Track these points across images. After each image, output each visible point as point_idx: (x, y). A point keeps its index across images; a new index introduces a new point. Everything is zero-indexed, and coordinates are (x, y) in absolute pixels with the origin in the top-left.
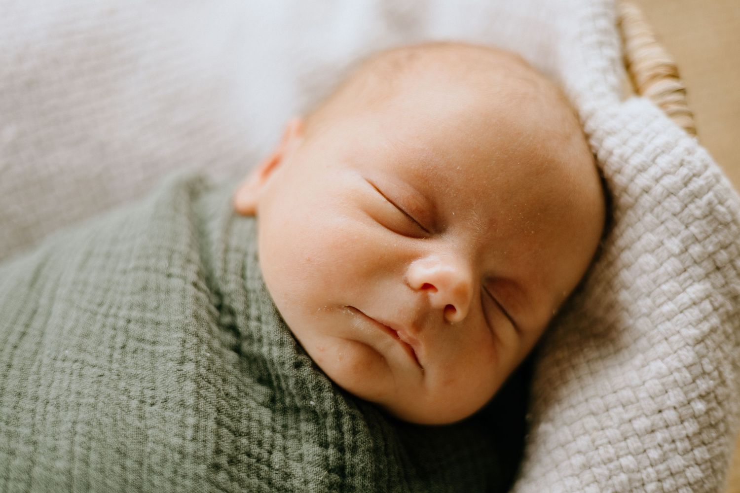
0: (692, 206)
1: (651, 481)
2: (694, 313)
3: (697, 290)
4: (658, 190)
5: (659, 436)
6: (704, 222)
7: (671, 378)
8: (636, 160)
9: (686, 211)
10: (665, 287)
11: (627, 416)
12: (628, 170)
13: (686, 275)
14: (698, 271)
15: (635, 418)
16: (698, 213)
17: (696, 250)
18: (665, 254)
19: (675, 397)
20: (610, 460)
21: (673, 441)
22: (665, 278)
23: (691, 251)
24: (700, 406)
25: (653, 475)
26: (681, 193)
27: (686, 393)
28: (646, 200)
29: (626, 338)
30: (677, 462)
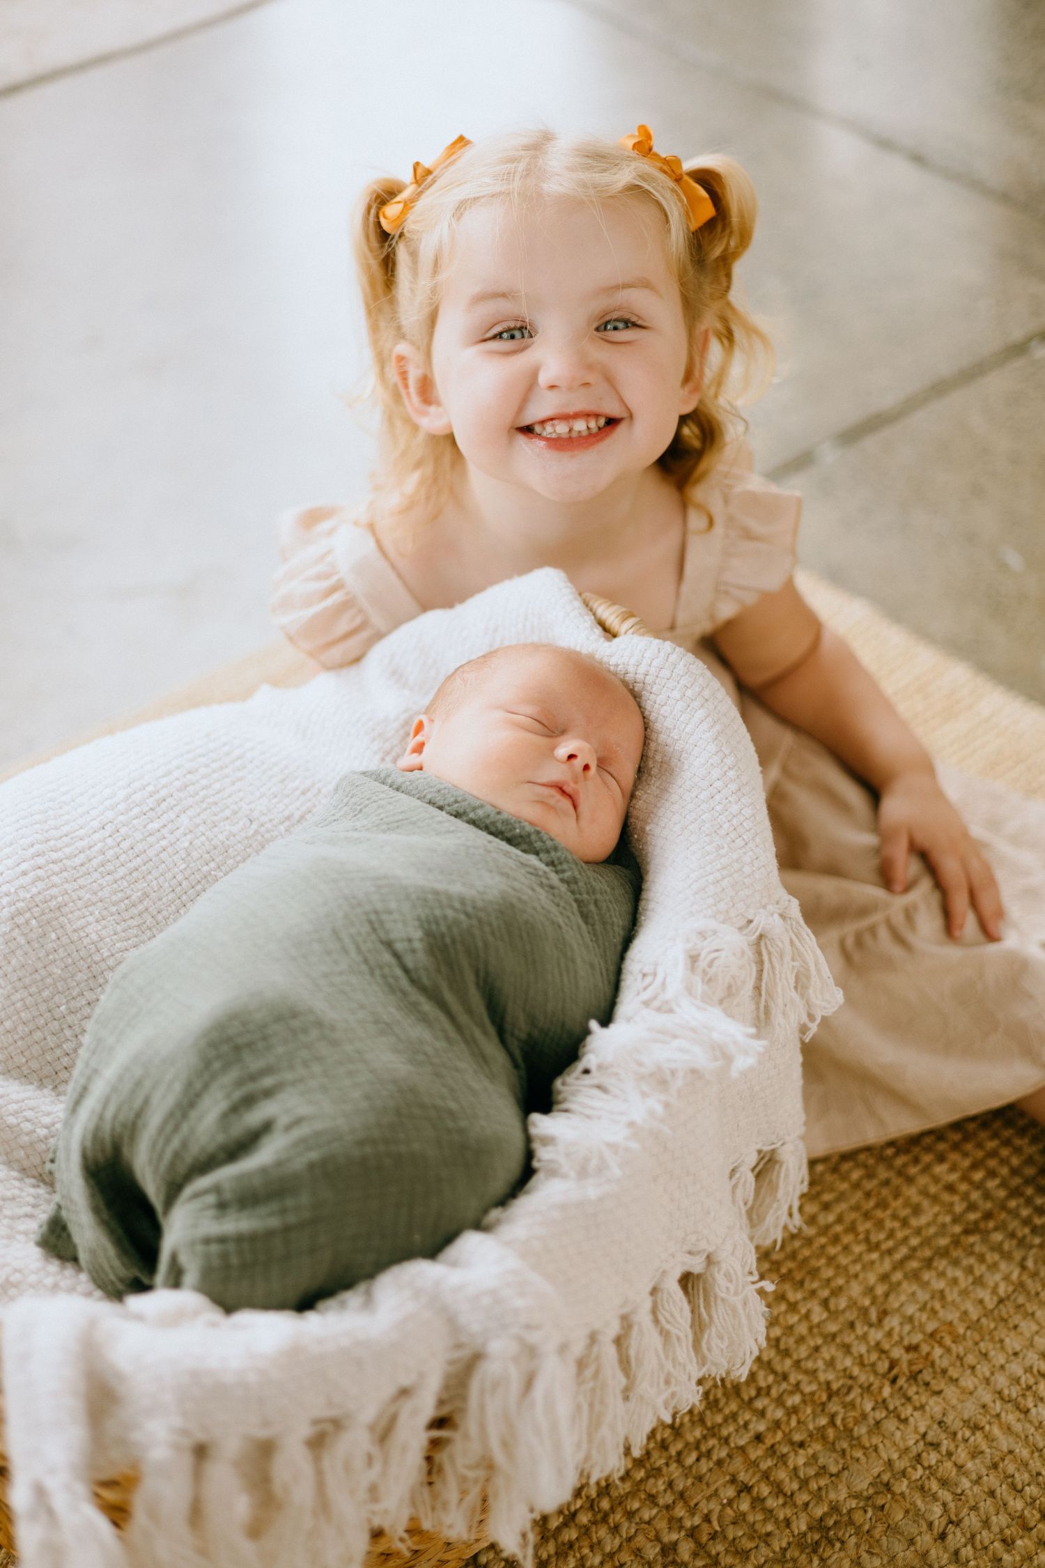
0: (676, 670)
1: (725, 822)
2: (705, 726)
3: (700, 714)
4: (652, 670)
5: (717, 797)
6: (687, 676)
7: (709, 763)
8: (633, 661)
9: (674, 674)
10: (681, 719)
11: (694, 795)
12: (631, 669)
13: (690, 708)
14: (696, 704)
15: (699, 794)
16: (681, 673)
17: (689, 693)
18: (674, 702)
19: (716, 773)
20: (696, 820)
21: (727, 798)
22: (680, 714)
23: (687, 694)
24: (731, 774)
25: (724, 819)
26: (667, 665)
27: (721, 769)
28: (649, 679)
29: (674, 762)
30: (735, 808)
